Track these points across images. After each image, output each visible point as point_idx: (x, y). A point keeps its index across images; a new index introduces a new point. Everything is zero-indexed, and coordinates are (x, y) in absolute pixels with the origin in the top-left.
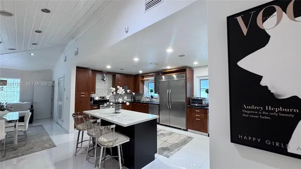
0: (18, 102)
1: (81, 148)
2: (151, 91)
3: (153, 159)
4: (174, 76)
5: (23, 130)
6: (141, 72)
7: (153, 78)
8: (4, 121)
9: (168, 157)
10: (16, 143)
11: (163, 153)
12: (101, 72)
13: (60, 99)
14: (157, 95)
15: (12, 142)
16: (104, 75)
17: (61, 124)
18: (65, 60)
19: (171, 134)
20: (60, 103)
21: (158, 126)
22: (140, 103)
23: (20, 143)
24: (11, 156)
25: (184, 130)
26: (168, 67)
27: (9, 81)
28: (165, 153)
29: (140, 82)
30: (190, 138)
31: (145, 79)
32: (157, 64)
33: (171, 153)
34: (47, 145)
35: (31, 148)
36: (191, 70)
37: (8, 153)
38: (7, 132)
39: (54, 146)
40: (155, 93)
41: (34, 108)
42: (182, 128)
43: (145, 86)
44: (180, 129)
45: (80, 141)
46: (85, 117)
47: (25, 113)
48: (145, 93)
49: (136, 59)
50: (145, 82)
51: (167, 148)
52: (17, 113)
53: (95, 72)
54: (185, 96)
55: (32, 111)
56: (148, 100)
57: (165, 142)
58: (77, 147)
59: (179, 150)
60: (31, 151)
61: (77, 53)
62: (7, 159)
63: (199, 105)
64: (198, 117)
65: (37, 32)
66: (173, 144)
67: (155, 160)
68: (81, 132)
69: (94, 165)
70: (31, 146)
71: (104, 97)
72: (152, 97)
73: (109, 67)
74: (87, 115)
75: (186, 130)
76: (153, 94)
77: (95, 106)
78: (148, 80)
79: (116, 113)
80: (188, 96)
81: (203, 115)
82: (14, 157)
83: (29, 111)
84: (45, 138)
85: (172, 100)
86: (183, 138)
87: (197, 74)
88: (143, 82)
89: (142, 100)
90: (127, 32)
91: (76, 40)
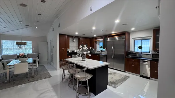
0: (32, 53)
1: (64, 79)
2: (101, 47)
3: (106, 88)
4: (117, 38)
5: (36, 68)
6: (95, 36)
7: (103, 39)
8: (27, 63)
9: (115, 88)
10: (33, 74)
11: (111, 85)
12: (72, 37)
13: (52, 52)
14: (105, 50)
15: (32, 73)
16: (74, 38)
17: (53, 65)
18: (53, 30)
19: (114, 73)
20: (52, 54)
21: (109, 69)
22: (94, 54)
23: (35, 74)
24: (32, 80)
25: (122, 71)
26: (113, 32)
27: (27, 42)
28: (113, 85)
29: (94, 42)
30: (128, 77)
31: (97, 40)
32: (106, 31)
33: (117, 85)
34: (47, 76)
35: (40, 77)
36: (129, 33)
37: (30, 79)
38: (29, 69)
39: (51, 77)
40: (104, 48)
41: (39, 56)
42: (122, 70)
43: (97, 45)
44: (120, 71)
45: (64, 75)
46: (67, 63)
47: (36, 59)
48: (97, 48)
49: (94, 28)
50: (97, 42)
51: (113, 82)
52: (32, 59)
53: (69, 36)
54: (124, 50)
55: (39, 58)
56: (99, 53)
57: (112, 78)
58: (63, 78)
59: (121, 84)
60: (40, 78)
61: (59, 26)
62: (30, 82)
63: (133, 56)
64: (133, 64)
65: (39, 15)
66: (117, 80)
67: (107, 89)
68: (64, 70)
69: (73, 89)
70: (40, 76)
71: (74, 51)
72: (102, 51)
73: (77, 33)
74: (67, 61)
75: (124, 72)
76: (102, 49)
77: (70, 56)
78: (99, 41)
79: (83, 60)
80: (126, 51)
81: (137, 63)
82: (33, 81)
83: (37, 58)
84: (46, 72)
85: (115, 53)
86: (123, 77)
87: (132, 36)
88: (96, 42)
89: (96, 53)
90: (91, 10)
91: (58, 18)
